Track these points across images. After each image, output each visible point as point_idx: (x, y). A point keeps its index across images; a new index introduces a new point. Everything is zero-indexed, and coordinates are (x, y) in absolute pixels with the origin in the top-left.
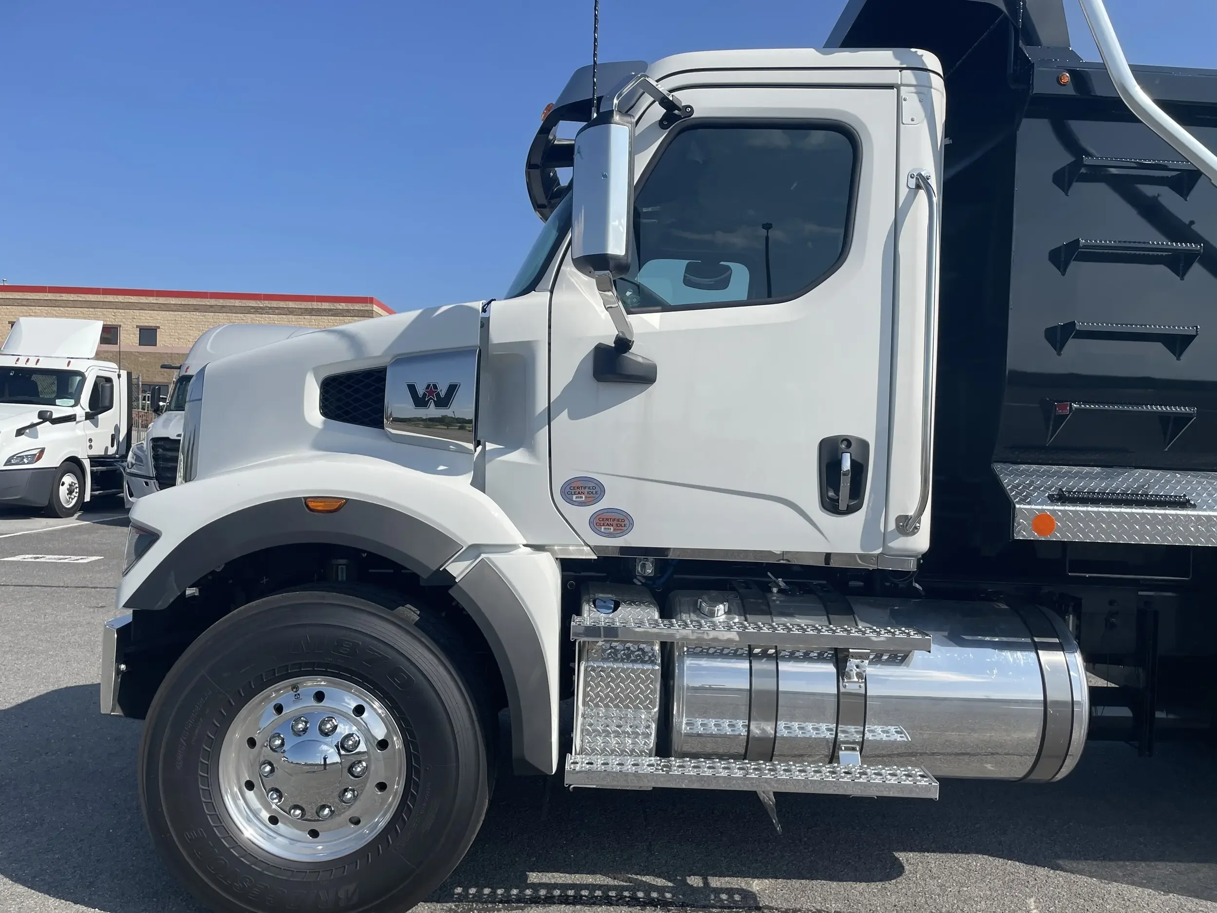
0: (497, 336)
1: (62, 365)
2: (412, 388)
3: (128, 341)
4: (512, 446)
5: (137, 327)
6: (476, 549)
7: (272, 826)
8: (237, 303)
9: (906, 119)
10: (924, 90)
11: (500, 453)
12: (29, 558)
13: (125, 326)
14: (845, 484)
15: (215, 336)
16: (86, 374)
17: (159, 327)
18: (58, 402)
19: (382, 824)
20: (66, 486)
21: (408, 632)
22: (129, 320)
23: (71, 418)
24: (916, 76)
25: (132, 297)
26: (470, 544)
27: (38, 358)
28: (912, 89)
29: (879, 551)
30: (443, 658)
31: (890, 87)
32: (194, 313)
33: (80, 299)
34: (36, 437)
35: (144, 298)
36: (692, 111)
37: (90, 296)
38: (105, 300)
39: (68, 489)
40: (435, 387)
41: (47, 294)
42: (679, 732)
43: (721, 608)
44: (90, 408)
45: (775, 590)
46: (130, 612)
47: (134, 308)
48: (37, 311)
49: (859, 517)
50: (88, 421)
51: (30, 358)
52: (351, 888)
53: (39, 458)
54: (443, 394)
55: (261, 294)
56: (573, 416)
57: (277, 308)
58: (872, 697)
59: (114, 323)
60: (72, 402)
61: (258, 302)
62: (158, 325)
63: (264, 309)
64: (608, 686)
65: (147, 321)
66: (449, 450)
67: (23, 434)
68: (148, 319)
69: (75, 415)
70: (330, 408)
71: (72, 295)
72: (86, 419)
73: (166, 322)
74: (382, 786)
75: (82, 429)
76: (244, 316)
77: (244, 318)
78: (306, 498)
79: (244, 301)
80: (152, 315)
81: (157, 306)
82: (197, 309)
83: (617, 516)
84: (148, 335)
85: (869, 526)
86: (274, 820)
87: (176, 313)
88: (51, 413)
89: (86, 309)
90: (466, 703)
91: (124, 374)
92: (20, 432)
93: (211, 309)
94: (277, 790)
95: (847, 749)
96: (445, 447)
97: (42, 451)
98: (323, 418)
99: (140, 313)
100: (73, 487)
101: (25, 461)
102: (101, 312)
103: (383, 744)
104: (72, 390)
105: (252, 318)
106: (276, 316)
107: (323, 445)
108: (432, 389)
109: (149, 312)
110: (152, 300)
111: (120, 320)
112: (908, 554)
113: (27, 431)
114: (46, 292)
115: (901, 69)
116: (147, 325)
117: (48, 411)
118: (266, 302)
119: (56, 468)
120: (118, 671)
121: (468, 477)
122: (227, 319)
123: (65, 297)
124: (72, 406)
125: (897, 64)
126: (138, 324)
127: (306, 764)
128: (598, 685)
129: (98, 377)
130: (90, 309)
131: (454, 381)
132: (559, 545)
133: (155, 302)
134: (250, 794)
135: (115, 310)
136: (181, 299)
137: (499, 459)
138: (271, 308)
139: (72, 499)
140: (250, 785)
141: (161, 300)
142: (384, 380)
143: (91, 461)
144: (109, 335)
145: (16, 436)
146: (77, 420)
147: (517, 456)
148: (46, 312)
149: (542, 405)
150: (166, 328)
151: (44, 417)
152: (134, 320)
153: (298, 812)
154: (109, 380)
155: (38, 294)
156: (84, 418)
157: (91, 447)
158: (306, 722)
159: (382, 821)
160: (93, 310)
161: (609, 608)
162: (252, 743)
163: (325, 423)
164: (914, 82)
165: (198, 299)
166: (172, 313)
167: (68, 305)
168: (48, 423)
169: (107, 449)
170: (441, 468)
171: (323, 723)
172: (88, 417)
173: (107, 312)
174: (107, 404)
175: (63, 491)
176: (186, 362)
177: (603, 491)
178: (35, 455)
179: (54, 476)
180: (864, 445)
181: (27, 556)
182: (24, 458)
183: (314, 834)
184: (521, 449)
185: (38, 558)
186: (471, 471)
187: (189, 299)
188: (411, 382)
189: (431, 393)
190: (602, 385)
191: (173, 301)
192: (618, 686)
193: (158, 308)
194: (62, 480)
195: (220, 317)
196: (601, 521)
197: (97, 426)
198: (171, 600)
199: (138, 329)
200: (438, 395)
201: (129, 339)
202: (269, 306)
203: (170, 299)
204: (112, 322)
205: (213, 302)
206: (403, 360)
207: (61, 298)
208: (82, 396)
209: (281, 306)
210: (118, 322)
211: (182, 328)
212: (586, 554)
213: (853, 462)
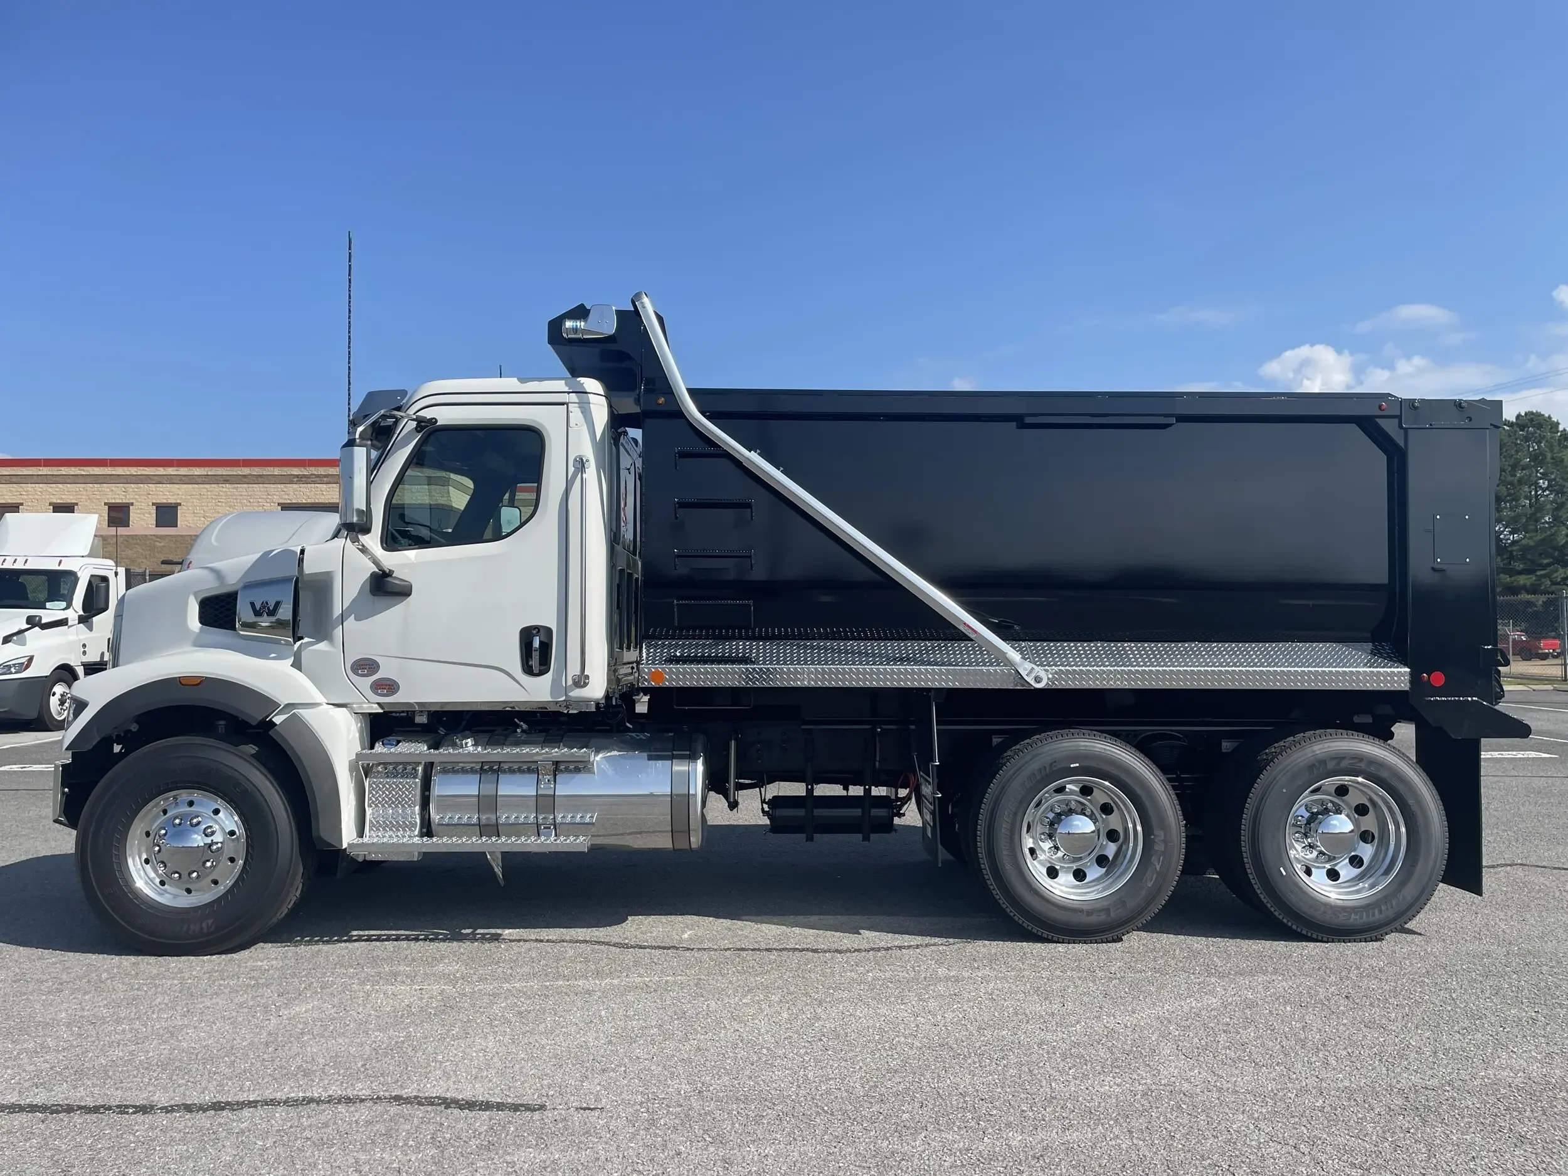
0: (309, 568)
1: (52, 565)
2: (253, 604)
3: (142, 523)
4: (320, 640)
5: (153, 504)
6: (290, 706)
7: (161, 887)
8: (276, 471)
9: (572, 424)
10: (585, 405)
11: (312, 644)
12: (15, 768)
13: (139, 504)
14: (536, 656)
15: (222, 526)
16: (79, 574)
17: (180, 504)
18: (48, 605)
19: (230, 884)
20: (58, 696)
21: (246, 760)
22: (142, 497)
23: (63, 623)
24: (578, 397)
25: (146, 468)
26: (286, 703)
27: (26, 558)
28: (577, 405)
29: (563, 698)
30: (269, 776)
31: (562, 404)
32: (223, 485)
33: (83, 473)
34: (24, 644)
35: (161, 469)
36: (436, 421)
37: (96, 469)
38: (114, 473)
39: (59, 700)
40: (267, 603)
41: (41, 468)
42: (434, 822)
43: (470, 741)
44: (84, 610)
45: (519, 730)
46: (70, 753)
47: (149, 481)
48: (30, 489)
49: (548, 677)
50: (81, 625)
51: (17, 558)
52: (210, 922)
53: (28, 667)
54: (271, 608)
55: (305, 460)
56: (357, 619)
57: (326, 476)
58: (559, 796)
59: (124, 501)
60: (63, 604)
61: (302, 469)
62: (179, 501)
63: (310, 478)
64: (384, 793)
65: (165, 497)
66: (281, 644)
67: (10, 641)
68: (166, 494)
69: (67, 619)
70: (204, 619)
71: (73, 469)
72: (79, 623)
73: (189, 497)
74: (232, 860)
75: (76, 633)
76: (286, 487)
77: (285, 490)
78: (180, 677)
79: (286, 469)
80: (173, 490)
81: (178, 478)
82: (228, 481)
83: (389, 683)
84: (167, 514)
85: (555, 683)
86: (162, 883)
87: (201, 486)
88: (40, 618)
89: (91, 485)
90: (284, 804)
91: (122, 571)
92: (7, 640)
93: (244, 480)
94: (163, 862)
95: (545, 828)
96: (278, 642)
97: (31, 659)
98: (200, 625)
99: (157, 487)
100: (64, 698)
101: (13, 670)
102: (108, 488)
103: (232, 833)
104: (64, 591)
105: (295, 490)
106: (325, 486)
107: (200, 643)
108: (265, 605)
109: (168, 485)
110: (171, 471)
111: (132, 497)
112: (587, 701)
113: (15, 638)
114: (41, 466)
115: (569, 393)
116: (165, 501)
117: (37, 616)
118: (313, 469)
119: (46, 677)
120: (63, 793)
121: (291, 660)
122: (265, 491)
123: (64, 471)
124: (64, 609)
125: (566, 389)
126: (154, 501)
127: (183, 847)
128: (377, 793)
129: (92, 576)
130: (96, 485)
131: (279, 599)
132: (357, 704)
133: (176, 473)
134: (148, 867)
135: (125, 485)
136: (207, 469)
137: (310, 648)
138: (317, 476)
139: (64, 710)
140: (147, 861)
141: (183, 471)
142: (236, 599)
143: (84, 669)
144: (118, 514)
145: (3, 644)
146: (69, 624)
147: (323, 646)
148: (40, 490)
149: (337, 611)
150: (189, 504)
151: (32, 622)
152: (150, 496)
153: (177, 875)
154: (105, 579)
155: (31, 468)
156: (77, 622)
157: (84, 653)
158: (181, 820)
159: (229, 883)
160: (99, 485)
161: (392, 745)
162: (148, 834)
163: (201, 629)
164: (577, 401)
165: (228, 468)
166: (196, 486)
167: (68, 481)
168: (37, 629)
169: (103, 654)
170: (273, 655)
171: (192, 819)
172: (82, 620)
173: (115, 487)
174: (102, 605)
175: (54, 701)
176: (188, 557)
177: (378, 667)
178: (23, 663)
179: (43, 686)
180: (549, 631)
181: (14, 766)
182: (11, 667)
183: (189, 891)
184: (325, 642)
185: (22, 768)
186: (291, 657)
187: (218, 469)
188: (252, 600)
189: (264, 607)
190: (376, 598)
191: (197, 471)
192: (390, 792)
193: (180, 480)
194: (53, 690)
195: (255, 490)
196: (377, 687)
197: (91, 629)
198: (94, 743)
199: (155, 507)
200: (268, 608)
201: (142, 521)
202: (316, 473)
203: (194, 469)
204: (122, 499)
205: (246, 471)
206: (249, 586)
207: (60, 473)
208: (75, 597)
209: (330, 473)
210: (129, 499)
211: (209, 504)
212: (376, 709)
213: (541, 643)
